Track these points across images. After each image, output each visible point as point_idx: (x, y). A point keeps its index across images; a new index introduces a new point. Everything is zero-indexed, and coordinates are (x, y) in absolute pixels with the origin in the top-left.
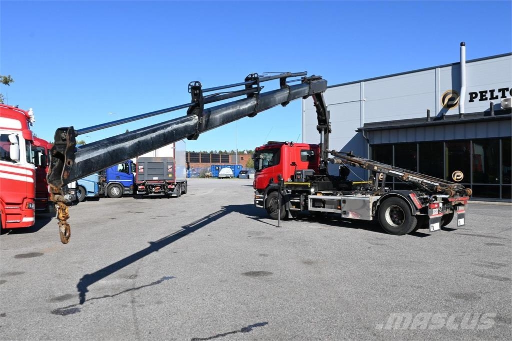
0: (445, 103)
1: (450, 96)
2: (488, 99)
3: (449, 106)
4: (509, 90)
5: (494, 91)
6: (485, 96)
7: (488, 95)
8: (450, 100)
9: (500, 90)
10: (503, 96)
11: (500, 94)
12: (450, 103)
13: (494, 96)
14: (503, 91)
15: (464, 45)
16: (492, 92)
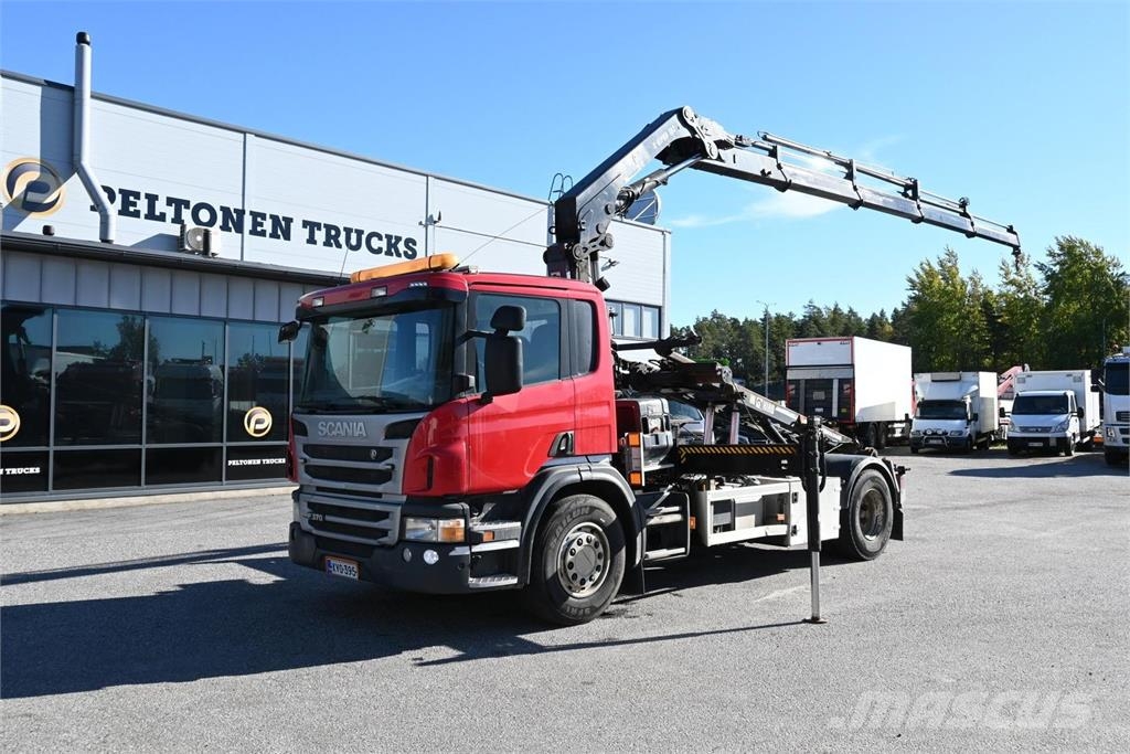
0: (15, 195)
1: (33, 176)
2: (142, 215)
3: (29, 207)
4: (191, 207)
5: (156, 197)
6: (134, 204)
7: (142, 206)
8: (32, 187)
9: (170, 201)
10: (178, 219)
11: (170, 212)
12: (32, 197)
13: (157, 213)
14: (178, 204)
15: (88, 43)
16: (152, 199)
